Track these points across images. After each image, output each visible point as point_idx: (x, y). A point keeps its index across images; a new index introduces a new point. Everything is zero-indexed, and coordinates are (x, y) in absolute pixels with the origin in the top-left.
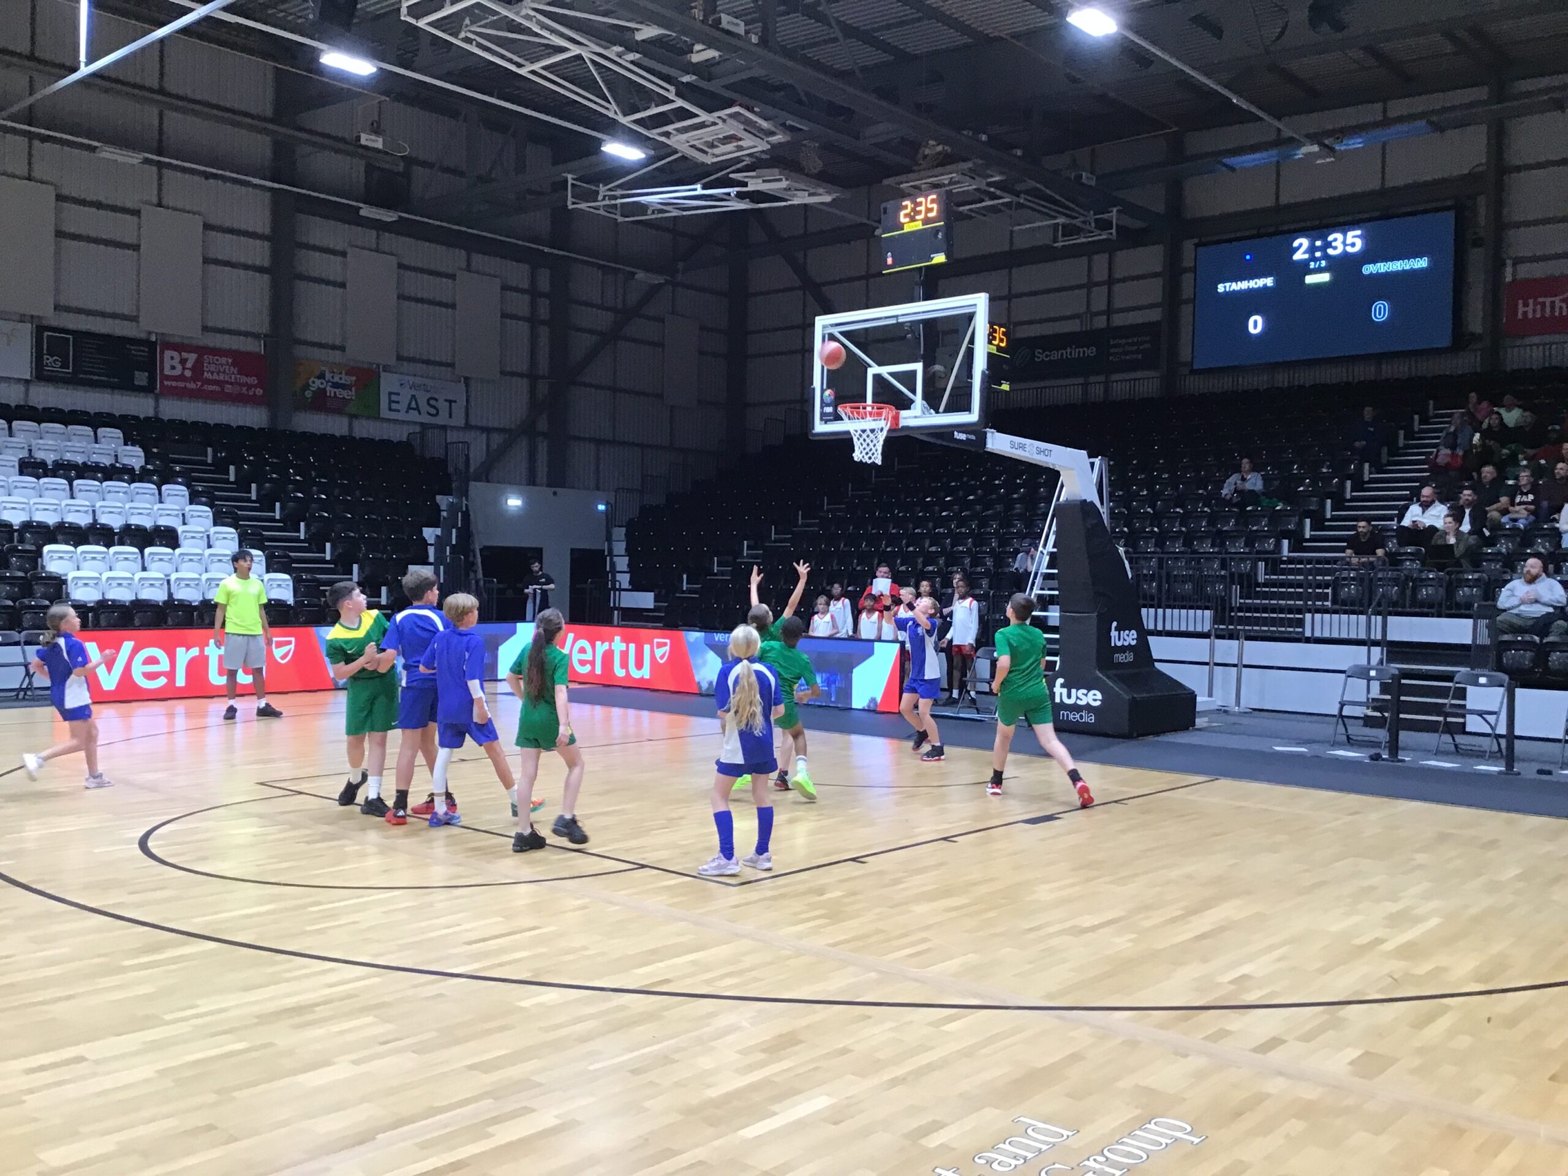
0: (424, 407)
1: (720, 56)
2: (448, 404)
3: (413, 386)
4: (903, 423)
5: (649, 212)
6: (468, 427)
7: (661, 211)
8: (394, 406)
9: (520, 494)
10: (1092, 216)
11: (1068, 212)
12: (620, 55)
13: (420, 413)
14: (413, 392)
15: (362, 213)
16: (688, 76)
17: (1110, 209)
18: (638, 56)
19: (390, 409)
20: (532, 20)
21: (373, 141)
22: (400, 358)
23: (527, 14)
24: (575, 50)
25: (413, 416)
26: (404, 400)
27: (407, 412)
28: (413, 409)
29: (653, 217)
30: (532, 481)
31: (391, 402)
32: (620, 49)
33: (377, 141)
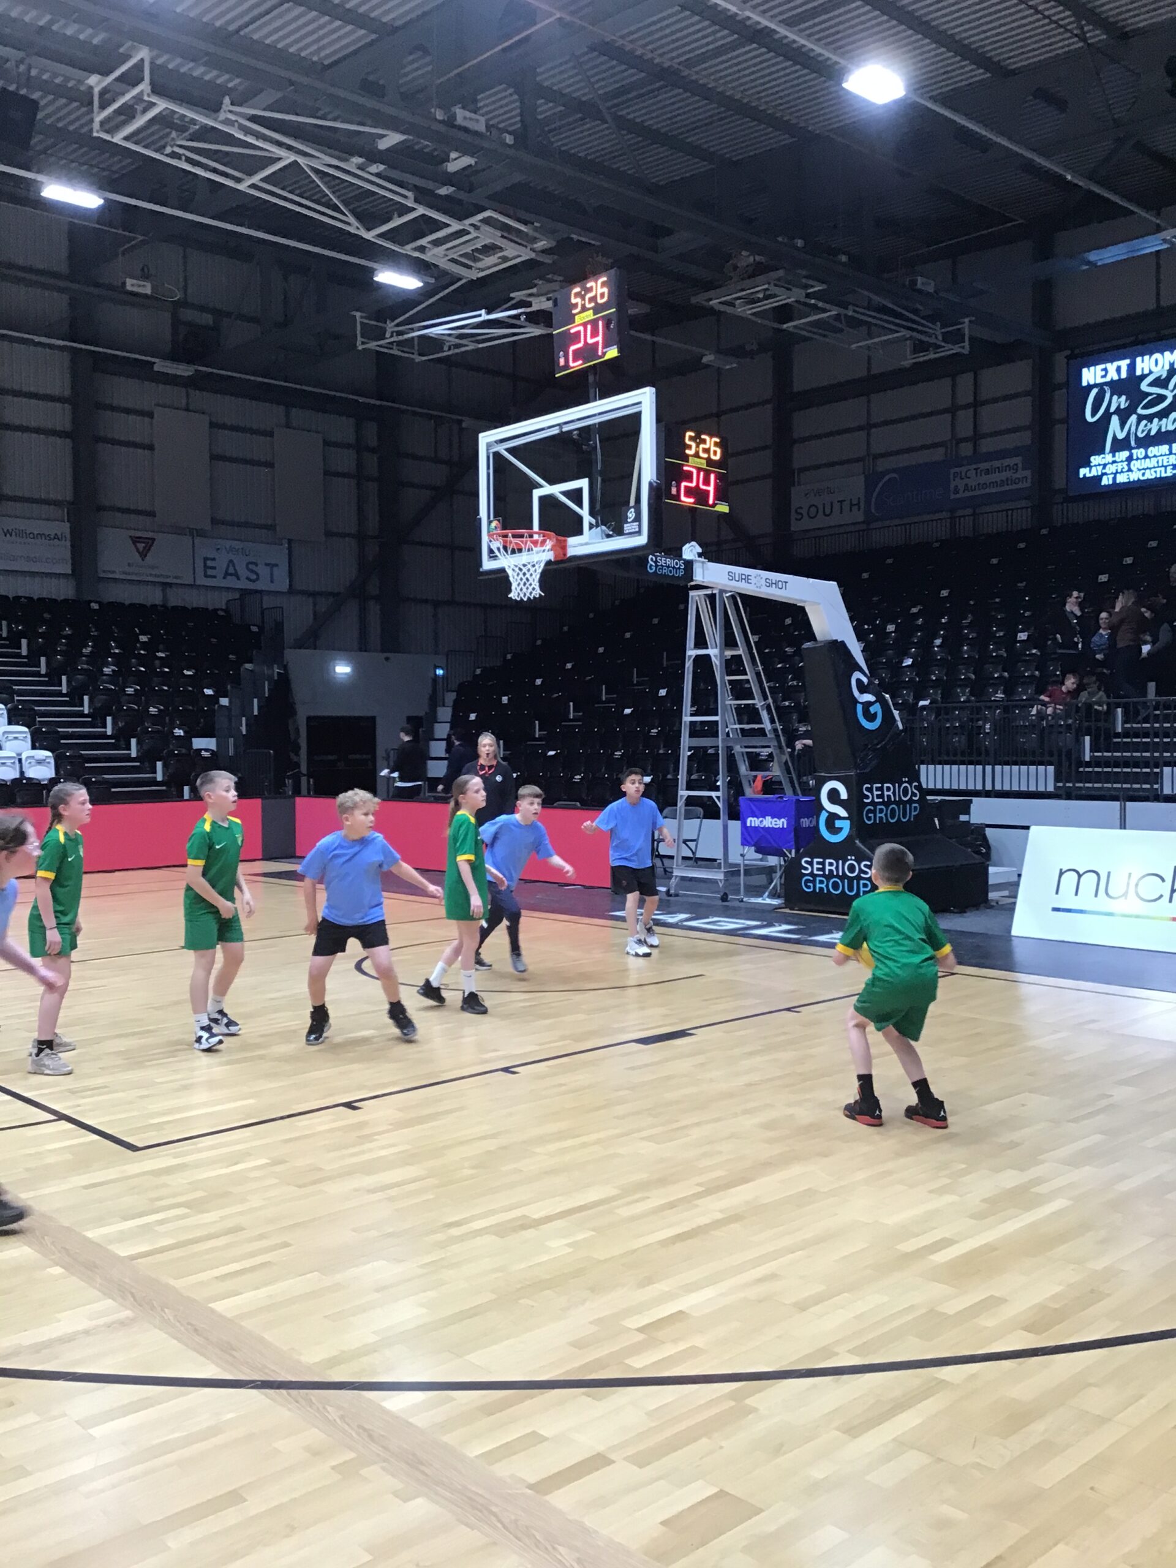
0: (243, 572)
1: (476, 162)
2: (268, 569)
3: (231, 550)
4: (571, 552)
5: (446, 348)
6: (292, 591)
7: (457, 346)
8: (210, 572)
9: (350, 661)
10: (938, 330)
11: (910, 324)
12: (361, 167)
13: (238, 579)
14: (231, 556)
15: (156, 368)
16: (445, 188)
17: (962, 320)
18: (382, 167)
19: (206, 576)
20: (233, 126)
21: (139, 286)
22: (214, 521)
23: (227, 119)
24: (289, 158)
25: (231, 582)
26: (221, 564)
27: (224, 578)
28: (231, 575)
29: (450, 353)
30: (363, 646)
31: (206, 567)
32: (360, 160)
33: (144, 286)
